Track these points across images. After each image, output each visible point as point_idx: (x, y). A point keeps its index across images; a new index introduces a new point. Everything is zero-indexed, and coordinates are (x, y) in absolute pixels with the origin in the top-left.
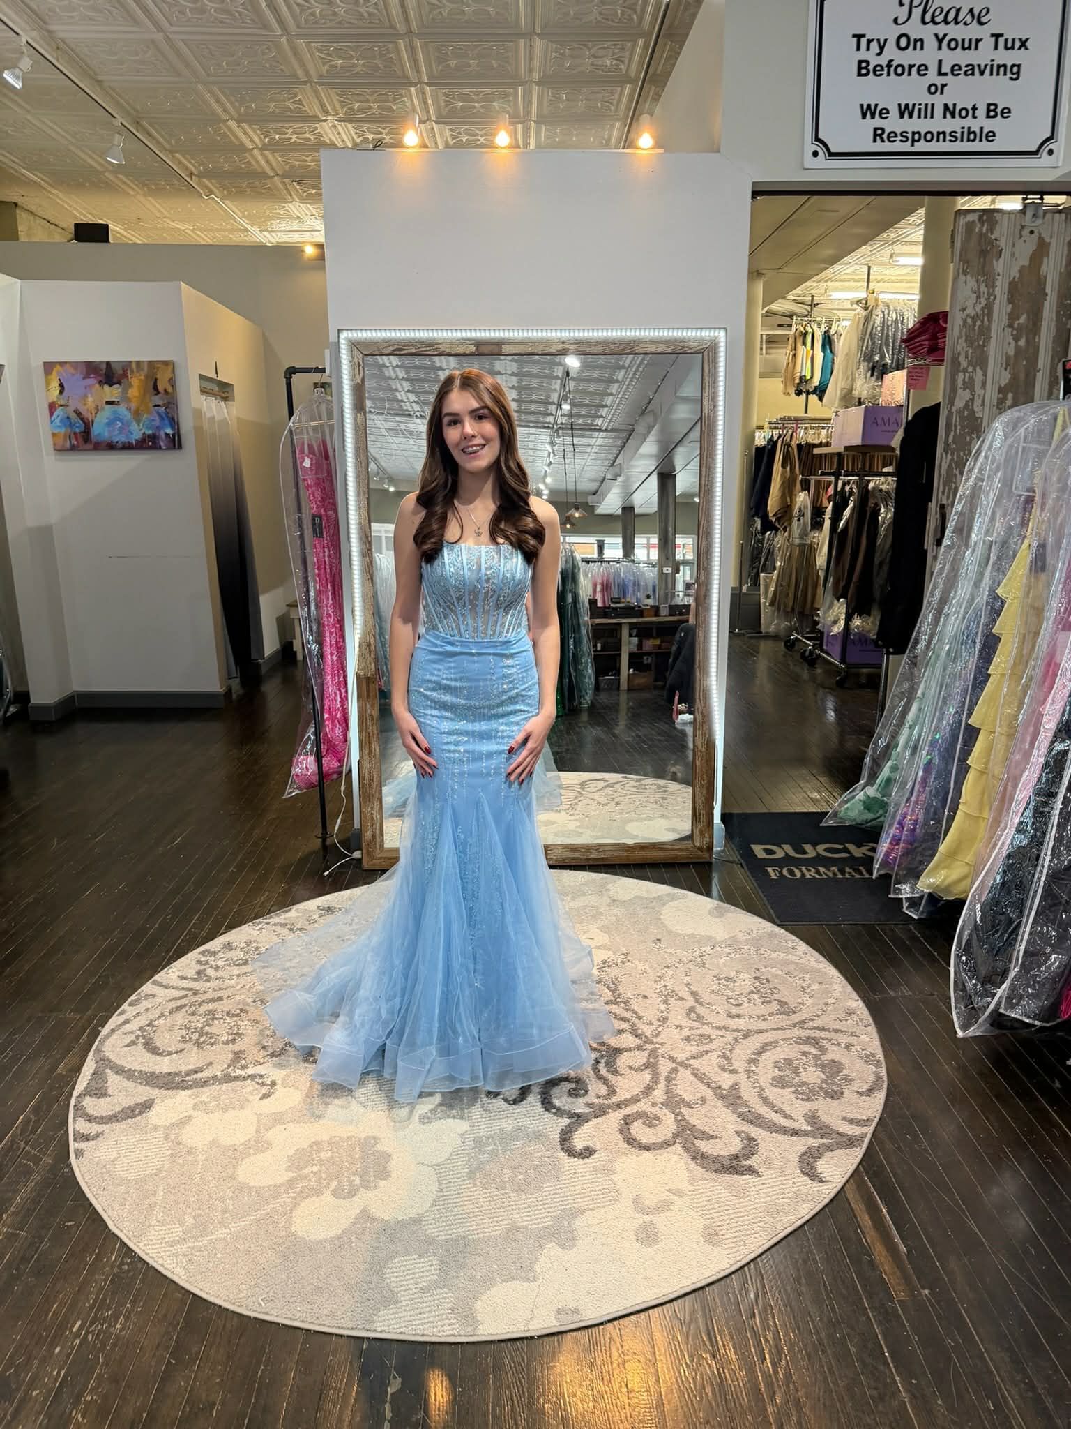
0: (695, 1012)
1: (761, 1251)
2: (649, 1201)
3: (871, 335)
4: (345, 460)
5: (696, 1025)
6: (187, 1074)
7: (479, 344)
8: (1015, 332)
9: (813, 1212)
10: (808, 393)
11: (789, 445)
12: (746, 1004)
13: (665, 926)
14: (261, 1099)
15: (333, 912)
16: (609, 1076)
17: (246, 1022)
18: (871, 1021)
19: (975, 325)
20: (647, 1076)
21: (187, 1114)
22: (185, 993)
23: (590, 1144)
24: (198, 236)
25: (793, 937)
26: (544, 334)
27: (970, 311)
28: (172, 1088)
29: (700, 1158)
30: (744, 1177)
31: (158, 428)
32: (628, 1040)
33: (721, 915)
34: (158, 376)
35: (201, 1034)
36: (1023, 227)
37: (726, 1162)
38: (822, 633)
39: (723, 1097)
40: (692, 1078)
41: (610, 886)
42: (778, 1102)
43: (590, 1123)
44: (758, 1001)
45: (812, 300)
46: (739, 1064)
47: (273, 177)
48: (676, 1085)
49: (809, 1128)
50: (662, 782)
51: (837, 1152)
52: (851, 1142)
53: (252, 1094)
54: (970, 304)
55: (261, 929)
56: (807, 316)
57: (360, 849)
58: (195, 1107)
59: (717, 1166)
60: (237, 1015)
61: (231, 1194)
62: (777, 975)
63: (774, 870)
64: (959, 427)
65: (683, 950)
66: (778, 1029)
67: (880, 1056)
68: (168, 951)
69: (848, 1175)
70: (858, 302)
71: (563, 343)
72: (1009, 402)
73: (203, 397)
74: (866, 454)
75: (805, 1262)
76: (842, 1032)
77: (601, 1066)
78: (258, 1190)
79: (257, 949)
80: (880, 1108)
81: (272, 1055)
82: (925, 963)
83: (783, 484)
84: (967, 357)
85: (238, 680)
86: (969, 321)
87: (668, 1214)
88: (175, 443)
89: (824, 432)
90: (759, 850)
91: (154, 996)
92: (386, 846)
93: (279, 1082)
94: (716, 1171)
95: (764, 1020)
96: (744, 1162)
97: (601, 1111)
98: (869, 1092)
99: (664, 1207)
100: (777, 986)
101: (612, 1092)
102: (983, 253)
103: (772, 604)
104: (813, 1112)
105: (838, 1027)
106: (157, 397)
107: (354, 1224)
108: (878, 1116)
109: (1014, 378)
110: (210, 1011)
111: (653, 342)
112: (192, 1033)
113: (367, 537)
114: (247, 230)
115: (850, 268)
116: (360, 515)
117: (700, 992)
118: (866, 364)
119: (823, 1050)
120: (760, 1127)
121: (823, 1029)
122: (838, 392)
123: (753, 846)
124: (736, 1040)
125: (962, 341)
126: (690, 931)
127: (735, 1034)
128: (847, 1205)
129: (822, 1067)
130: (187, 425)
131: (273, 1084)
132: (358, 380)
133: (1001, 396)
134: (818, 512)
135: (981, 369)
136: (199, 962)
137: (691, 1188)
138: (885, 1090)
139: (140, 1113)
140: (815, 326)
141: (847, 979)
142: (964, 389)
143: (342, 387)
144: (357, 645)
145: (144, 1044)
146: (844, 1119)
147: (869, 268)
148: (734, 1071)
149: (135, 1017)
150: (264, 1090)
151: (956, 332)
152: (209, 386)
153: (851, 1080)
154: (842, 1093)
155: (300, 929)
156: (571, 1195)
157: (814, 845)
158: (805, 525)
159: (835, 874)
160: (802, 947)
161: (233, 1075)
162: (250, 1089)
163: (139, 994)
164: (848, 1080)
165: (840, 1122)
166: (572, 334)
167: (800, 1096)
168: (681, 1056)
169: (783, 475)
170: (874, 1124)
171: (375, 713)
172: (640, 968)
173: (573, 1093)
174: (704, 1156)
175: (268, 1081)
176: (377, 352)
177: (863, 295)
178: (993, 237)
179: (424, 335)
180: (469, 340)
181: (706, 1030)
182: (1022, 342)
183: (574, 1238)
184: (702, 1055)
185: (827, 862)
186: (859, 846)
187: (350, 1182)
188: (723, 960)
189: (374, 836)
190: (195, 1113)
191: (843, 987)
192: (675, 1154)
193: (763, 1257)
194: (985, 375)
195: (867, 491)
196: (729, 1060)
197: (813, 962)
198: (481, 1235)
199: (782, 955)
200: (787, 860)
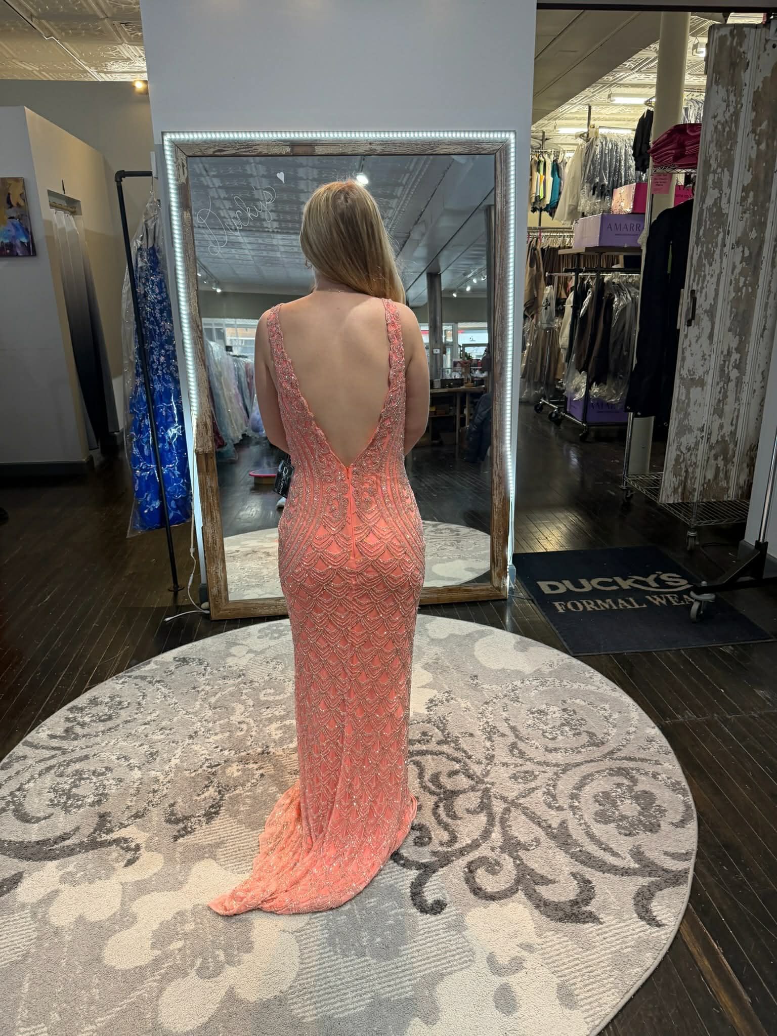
0: (517, 749)
1: (616, 1011)
2: (503, 960)
3: (593, 162)
4: (175, 256)
5: (520, 761)
6: (56, 843)
7: (293, 144)
8: (757, 138)
9: (656, 963)
10: (541, 210)
11: (535, 249)
12: (560, 738)
13: (479, 662)
14: (126, 866)
15: (188, 663)
16: (449, 821)
17: (111, 781)
18: (670, 748)
19: (724, 131)
20: (483, 818)
21: (53, 888)
22: (53, 753)
23: (438, 896)
24: (45, 76)
25: (589, 668)
26: (353, 135)
27: (720, 118)
28: (40, 860)
29: (542, 905)
30: (587, 926)
31: (14, 237)
32: (463, 782)
33: (524, 649)
34: (11, 192)
35: (68, 799)
36: (767, 41)
37: (568, 910)
38: (566, 398)
39: (554, 837)
40: (523, 817)
41: (428, 626)
42: (602, 839)
43: (439, 873)
44: (570, 733)
45: (543, 136)
46: (564, 801)
47: (104, 19)
48: (510, 826)
49: (637, 866)
50: (454, 526)
51: (665, 891)
52: (676, 879)
53: (117, 860)
54: (720, 112)
55: (123, 683)
56: (539, 148)
57: (207, 600)
58: (63, 880)
59: (561, 914)
60: (103, 774)
61: (97, 981)
62: (582, 707)
63: (560, 604)
64: (708, 223)
65: (496, 684)
66: (592, 761)
67: (684, 783)
68: (38, 710)
69: (680, 917)
70: (581, 136)
71: (370, 144)
72: (750, 200)
73: (53, 210)
74: (602, 253)
75: (660, 1020)
76: (647, 760)
77: (441, 811)
78: (125, 973)
79: (120, 703)
80: (695, 839)
81: (136, 816)
82: (702, 687)
83: (531, 280)
84: (716, 159)
85: (99, 450)
86: (720, 127)
87: (522, 973)
88: (30, 250)
89: (562, 238)
90: (544, 586)
91: (25, 757)
92: (231, 598)
93: (143, 845)
94: (560, 920)
95: (579, 752)
96: (585, 909)
97: (445, 860)
98: (682, 823)
99: (517, 965)
100: (584, 717)
101: (454, 839)
102: (733, 65)
103: (523, 377)
104: (637, 848)
105: (642, 756)
106: (11, 210)
107: (219, 1009)
108: (695, 848)
109: (755, 178)
110: (77, 771)
111: (452, 143)
112: (60, 795)
113: (198, 326)
114: (86, 72)
115: (574, 109)
116: (190, 305)
117: (520, 728)
118: (588, 185)
119: (634, 781)
120: (592, 867)
121: (630, 759)
122: (567, 208)
123: (539, 583)
124: (556, 774)
125: (713, 145)
126: (500, 667)
127: (556, 768)
128: (686, 950)
129: (636, 798)
130: (39, 234)
131: (138, 847)
132: (183, 180)
133: (744, 194)
134: (560, 302)
135: (728, 170)
136: (68, 719)
137: (540, 941)
138: (696, 819)
139: (8, 891)
140: (546, 156)
141: (641, 707)
142: (714, 189)
143: (169, 188)
144: (195, 424)
145: (14, 811)
146: (666, 853)
147: (590, 108)
148: (560, 809)
149: (5, 781)
150: (129, 856)
151: (709, 137)
152: (58, 202)
153: (665, 811)
154: (659, 826)
155: (159, 682)
156: (428, 958)
157: (589, 580)
158: (551, 313)
159: (610, 606)
160: (598, 676)
161: (99, 840)
162: (115, 855)
163: (11, 755)
164: (662, 811)
165: (663, 857)
166: (378, 135)
167: (623, 831)
168: (511, 795)
169: (530, 274)
170: (694, 857)
171: (215, 484)
172: (463, 705)
173: (419, 842)
174: (546, 904)
175: (133, 845)
176: (199, 154)
177: (586, 130)
178: (742, 50)
179: (242, 136)
180: (285, 141)
181: (529, 766)
182: (763, 146)
183: (436, 1008)
184: (529, 793)
185: (603, 595)
186: (625, 579)
187: (215, 957)
188: (533, 694)
189: (219, 591)
190: (62, 887)
191: (639, 715)
192: (519, 902)
193: (620, 1016)
194: (731, 176)
195: (603, 284)
196: (554, 797)
197: (610, 693)
198: (346, 1014)
199: (583, 685)
200: (568, 596)
